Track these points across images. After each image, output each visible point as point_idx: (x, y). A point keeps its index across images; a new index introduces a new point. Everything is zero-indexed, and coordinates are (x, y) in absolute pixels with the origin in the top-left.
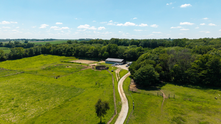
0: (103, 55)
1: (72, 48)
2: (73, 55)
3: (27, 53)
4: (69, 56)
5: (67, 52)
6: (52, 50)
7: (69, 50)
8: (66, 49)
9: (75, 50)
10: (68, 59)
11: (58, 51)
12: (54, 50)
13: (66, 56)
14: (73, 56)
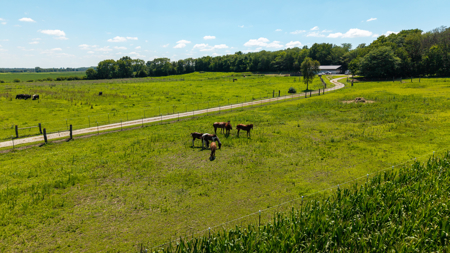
3: (175, 69)
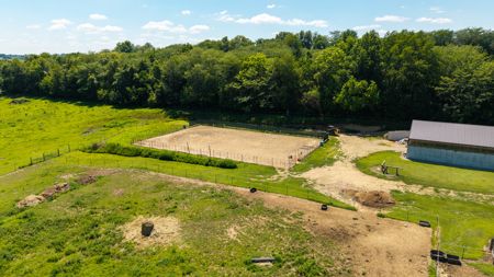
0: (339, 98)
1: (143, 67)
2: (153, 97)
4: (132, 105)
5: (121, 88)
6: (48, 79)
7: (128, 77)
8: (113, 69)
9: (157, 72)
10: (128, 121)
11: (74, 80)
12: (57, 77)
13: (118, 104)
14: (153, 106)
